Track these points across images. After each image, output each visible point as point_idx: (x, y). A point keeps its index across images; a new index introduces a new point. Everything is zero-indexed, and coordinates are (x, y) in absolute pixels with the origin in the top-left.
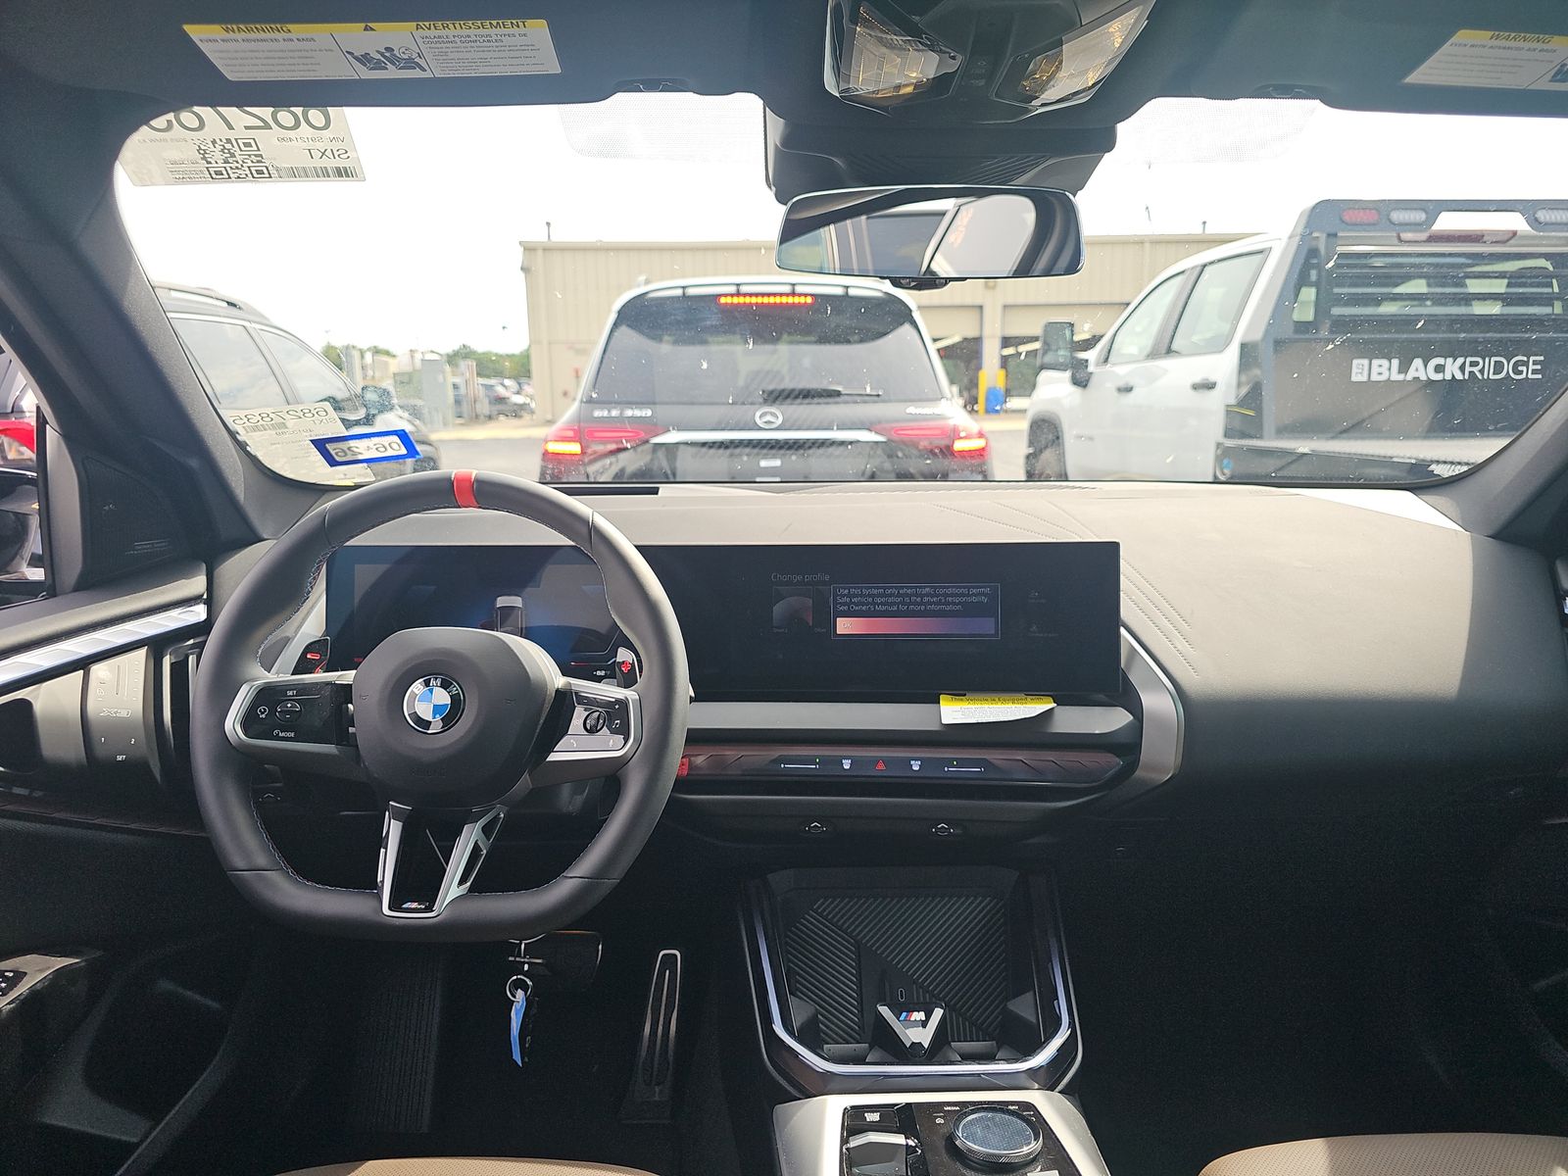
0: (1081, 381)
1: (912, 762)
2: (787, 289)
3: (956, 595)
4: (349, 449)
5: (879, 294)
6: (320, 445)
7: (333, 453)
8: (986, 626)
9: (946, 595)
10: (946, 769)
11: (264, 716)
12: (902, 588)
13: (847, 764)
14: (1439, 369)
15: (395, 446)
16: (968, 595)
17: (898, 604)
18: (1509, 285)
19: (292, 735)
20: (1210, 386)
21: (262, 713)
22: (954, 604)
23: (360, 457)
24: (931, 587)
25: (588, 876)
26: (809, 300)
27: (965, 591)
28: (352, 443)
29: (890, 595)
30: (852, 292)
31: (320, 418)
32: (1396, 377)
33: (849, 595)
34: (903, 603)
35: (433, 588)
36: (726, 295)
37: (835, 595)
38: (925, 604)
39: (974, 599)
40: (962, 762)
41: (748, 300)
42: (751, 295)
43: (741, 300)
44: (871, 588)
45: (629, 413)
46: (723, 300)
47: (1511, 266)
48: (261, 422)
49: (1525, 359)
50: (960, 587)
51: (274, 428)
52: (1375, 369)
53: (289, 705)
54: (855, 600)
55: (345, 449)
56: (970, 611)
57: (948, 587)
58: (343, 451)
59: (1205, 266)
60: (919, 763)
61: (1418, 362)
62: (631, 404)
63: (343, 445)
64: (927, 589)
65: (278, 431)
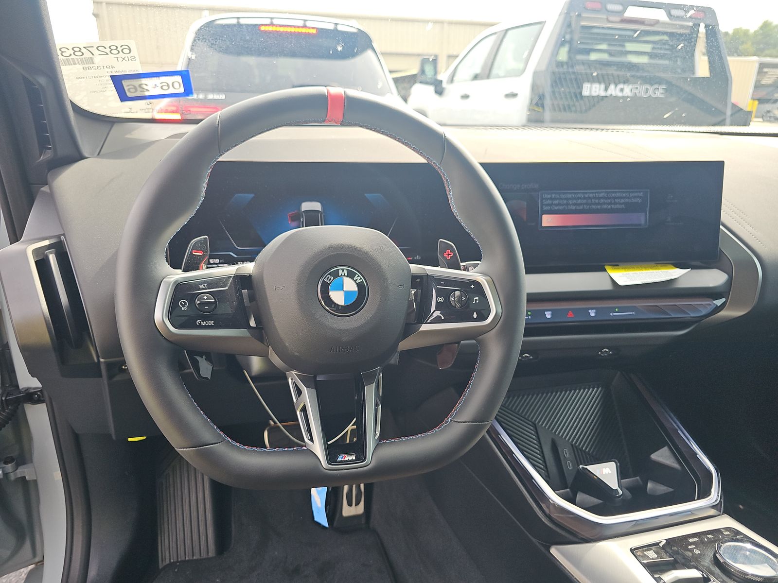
0: (439, 91)
1: (590, 311)
2: (301, 23)
3: (622, 198)
4: (140, 86)
5: (355, 30)
6: (117, 80)
7: (126, 89)
8: (641, 219)
9: (615, 198)
10: (611, 314)
11: (185, 308)
12: (587, 193)
13: (548, 315)
14: (622, 90)
15: (176, 85)
16: (628, 198)
17: (584, 204)
18: (653, 48)
19: (212, 323)
20: (514, 95)
21: (184, 306)
22: (620, 204)
23: (147, 94)
24: (605, 192)
25: (471, 420)
26: (314, 31)
27: (627, 195)
28: (144, 81)
29: (579, 198)
30: (340, 28)
31: (123, 56)
32: (603, 94)
33: (551, 199)
34: (587, 204)
35: (252, 195)
36: (265, 25)
37: (542, 199)
38: (601, 204)
39: (633, 200)
40: (622, 310)
41: (278, 29)
42: (280, 26)
43: (274, 29)
44: (566, 193)
45: (211, 96)
46: (263, 28)
47: (656, 38)
48: (73, 56)
49: (657, 87)
50: (624, 192)
51: (83, 63)
52: (594, 89)
53: (205, 298)
54: (555, 202)
55: (137, 86)
56: (630, 208)
57: (616, 192)
58: (135, 88)
59: (507, 30)
60: (594, 311)
61: (612, 86)
62: (213, 91)
63: (136, 82)
64: (603, 194)
65: (87, 66)
